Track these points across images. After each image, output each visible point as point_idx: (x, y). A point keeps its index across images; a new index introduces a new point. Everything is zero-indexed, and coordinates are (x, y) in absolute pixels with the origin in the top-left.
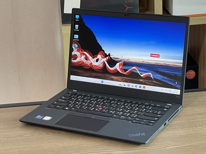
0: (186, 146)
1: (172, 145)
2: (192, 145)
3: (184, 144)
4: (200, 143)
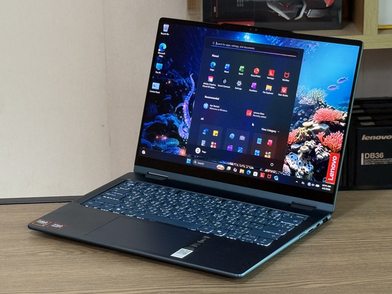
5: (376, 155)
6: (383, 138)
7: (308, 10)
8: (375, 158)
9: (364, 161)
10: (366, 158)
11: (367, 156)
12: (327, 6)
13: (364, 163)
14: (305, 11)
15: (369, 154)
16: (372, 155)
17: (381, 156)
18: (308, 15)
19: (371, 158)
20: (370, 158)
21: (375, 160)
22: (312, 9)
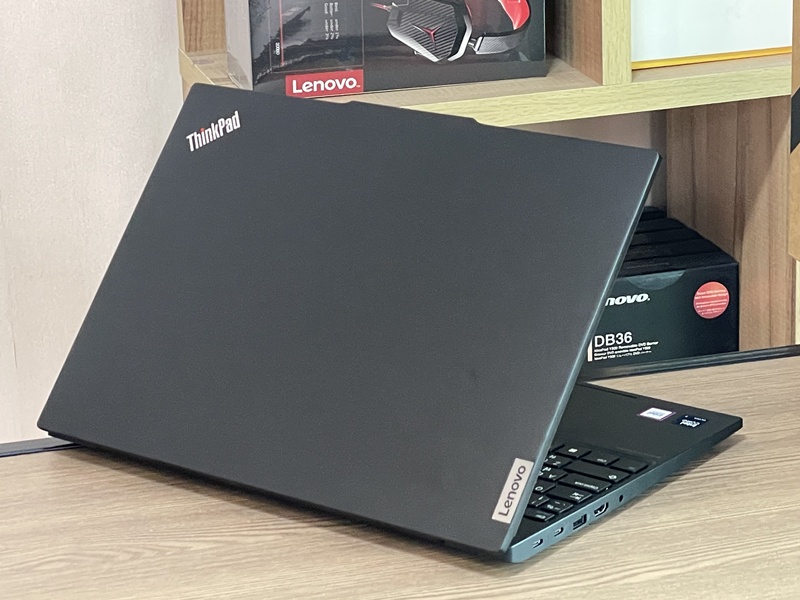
0: (706, 568)
1: (651, 568)
2: (727, 562)
3: (696, 562)
4: (755, 553)
5: (616, 339)
6: (629, 300)
7: (477, 39)
8: (615, 345)
9: (593, 353)
10: (596, 345)
11: (600, 341)
12: (515, 28)
13: (593, 357)
14: (470, 40)
15: (601, 337)
16: (609, 338)
17: (628, 339)
18: (476, 50)
19: (607, 344)
20: (605, 346)
21: (616, 348)
22: (483, 36)
